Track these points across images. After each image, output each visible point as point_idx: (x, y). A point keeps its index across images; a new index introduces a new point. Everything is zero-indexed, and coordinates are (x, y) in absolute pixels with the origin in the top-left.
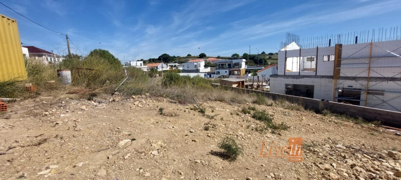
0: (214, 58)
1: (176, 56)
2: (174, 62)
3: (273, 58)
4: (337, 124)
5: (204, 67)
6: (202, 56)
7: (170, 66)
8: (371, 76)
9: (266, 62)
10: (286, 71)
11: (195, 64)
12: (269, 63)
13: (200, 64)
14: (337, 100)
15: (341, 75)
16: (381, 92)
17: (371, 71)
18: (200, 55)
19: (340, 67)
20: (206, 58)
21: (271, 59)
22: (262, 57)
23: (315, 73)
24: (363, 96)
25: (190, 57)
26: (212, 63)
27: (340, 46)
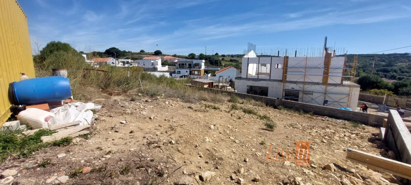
0: (170, 56)
1: (127, 51)
2: (125, 58)
3: (225, 60)
4: (290, 115)
5: (162, 66)
6: (158, 53)
7: (121, 62)
8: (305, 81)
9: (220, 63)
10: (248, 75)
11: (152, 62)
12: (223, 64)
13: (157, 62)
14: (284, 98)
15: (287, 80)
16: (311, 93)
17: (306, 77)
18: (155, 52)
19: (287, 74)
20: (162, 56)
21: (224, 61)
22: (216, 58)
23: (269, 77)
24: (301, 95)
25: (144, 53)
26: (169, 62)
27: (287, 57)
